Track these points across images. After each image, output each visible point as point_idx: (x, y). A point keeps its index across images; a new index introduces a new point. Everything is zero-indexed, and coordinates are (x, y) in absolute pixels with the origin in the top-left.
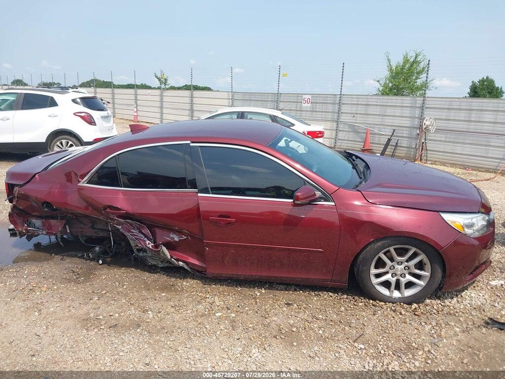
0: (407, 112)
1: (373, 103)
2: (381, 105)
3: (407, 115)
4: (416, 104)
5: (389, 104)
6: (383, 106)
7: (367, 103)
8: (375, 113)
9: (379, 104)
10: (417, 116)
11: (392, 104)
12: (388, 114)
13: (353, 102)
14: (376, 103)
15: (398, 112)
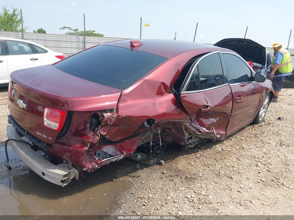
0: (75, 45)
1: (50, 39)
2: (55, 41)
3: (75, 47)
4: (79, 40)
5: (62, 40)
6: (57, 41)
7: (45, 39)
8: (52, 46)
9: (54, 39)
10: (81, 47)
11: (63, 40)
12: (62, 46)
13: (33, 38)
14: (52, 39)
15: (69, 45)
